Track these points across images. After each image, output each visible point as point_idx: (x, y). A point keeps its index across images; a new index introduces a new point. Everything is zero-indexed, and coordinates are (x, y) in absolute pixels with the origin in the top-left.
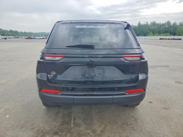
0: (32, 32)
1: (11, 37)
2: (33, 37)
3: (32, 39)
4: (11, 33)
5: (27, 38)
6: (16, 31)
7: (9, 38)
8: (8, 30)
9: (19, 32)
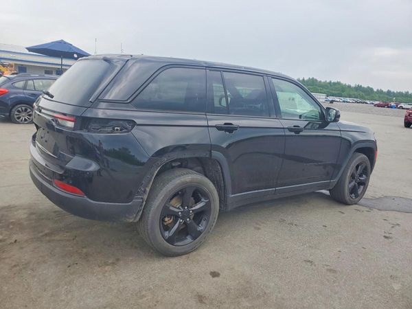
0: (408, 92)
1: (348, 99)
2: (393, 104)
3: (391, 107)
4: (356, 93)
5: (378, 106)
6: (368, 87)
7: (344, 102)
8: (353, 85)
9: (375, 90)
